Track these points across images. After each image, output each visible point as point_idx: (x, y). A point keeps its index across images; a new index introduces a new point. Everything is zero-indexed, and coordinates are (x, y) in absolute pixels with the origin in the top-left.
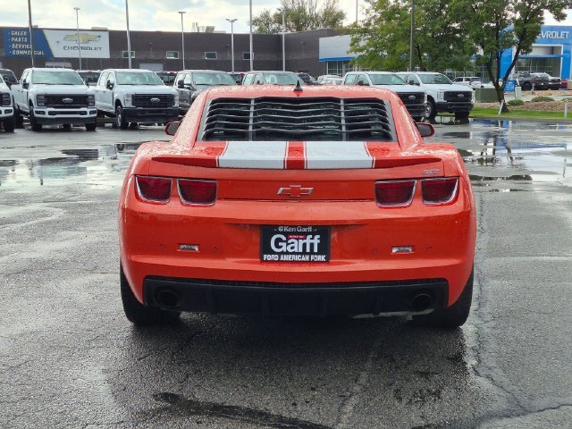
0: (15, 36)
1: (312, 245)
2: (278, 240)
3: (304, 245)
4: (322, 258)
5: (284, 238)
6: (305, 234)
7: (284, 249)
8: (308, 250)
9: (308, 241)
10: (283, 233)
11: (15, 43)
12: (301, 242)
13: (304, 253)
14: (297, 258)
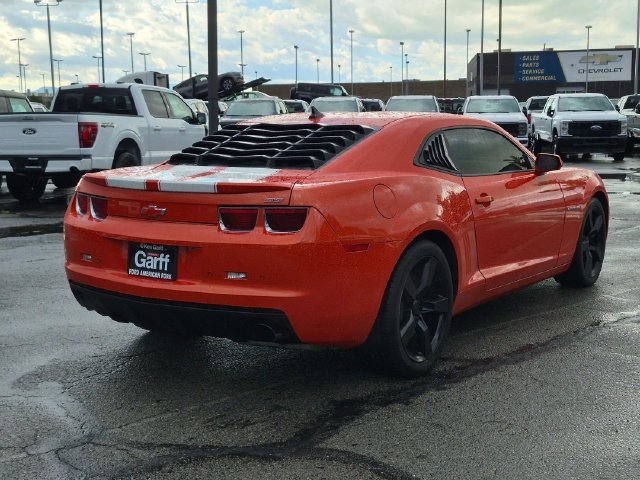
0: (526, 62)
1: (164, 263)
2: (141, 256)
3: (158, 262)
4: (169, 277)
5: (144, 255)
6: (159, 252)
7: (143, 265)
8: (161, 268)
9: (161, 259)
10: (143, 250)
11: (526, 68)
12: (156, 259)
13: (157, 270)
14: (152, 274)
